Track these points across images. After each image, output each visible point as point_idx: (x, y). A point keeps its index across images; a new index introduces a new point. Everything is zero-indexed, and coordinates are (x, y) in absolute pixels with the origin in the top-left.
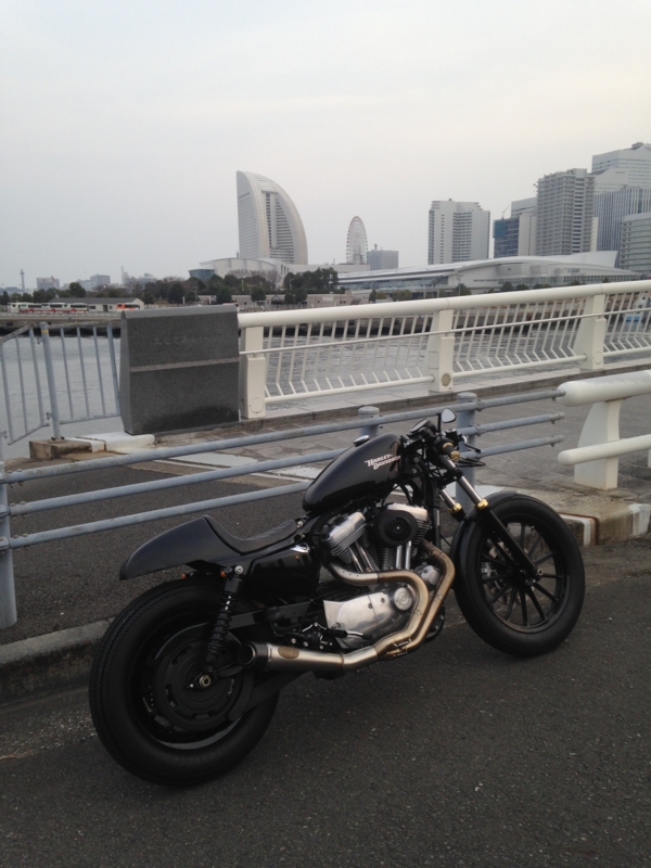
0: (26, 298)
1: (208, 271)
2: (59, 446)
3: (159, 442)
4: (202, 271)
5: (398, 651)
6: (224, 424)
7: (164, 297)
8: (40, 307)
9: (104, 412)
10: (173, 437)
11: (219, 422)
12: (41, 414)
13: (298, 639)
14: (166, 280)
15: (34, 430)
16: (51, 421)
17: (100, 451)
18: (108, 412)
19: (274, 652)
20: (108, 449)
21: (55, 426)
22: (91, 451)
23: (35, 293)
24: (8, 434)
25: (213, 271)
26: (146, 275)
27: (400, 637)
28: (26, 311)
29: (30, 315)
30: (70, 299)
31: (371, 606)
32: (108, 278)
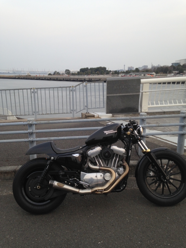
0: (124, 73)
1: (178, 63)
2: (87, 115)
3: (113, 116)
4: (176, 63)
5: (100, 192)
6: (133, 113)
7: (162, 72)
8: (127, 75)
9: (100, 107)
10: (117, 115)
11: (132, 112)
12: (84, 106)
13: (67, 181)
14: (163, 66)
15: (82, 110)
16: (86, 108)
17: (97, 117)
18: (101, 107)
19: (56, 183)
20: (99, 117)
21: (87, 109)
22: (95, 117)
23: (126, 71)
24: (76, 111)
25: (179, 63)
26: (159, 65)
27: (100, 188)
28: (123, 76)
29: (124, 77)
30: (135, 73)
31: (96, 177)
32: (147, 66)
